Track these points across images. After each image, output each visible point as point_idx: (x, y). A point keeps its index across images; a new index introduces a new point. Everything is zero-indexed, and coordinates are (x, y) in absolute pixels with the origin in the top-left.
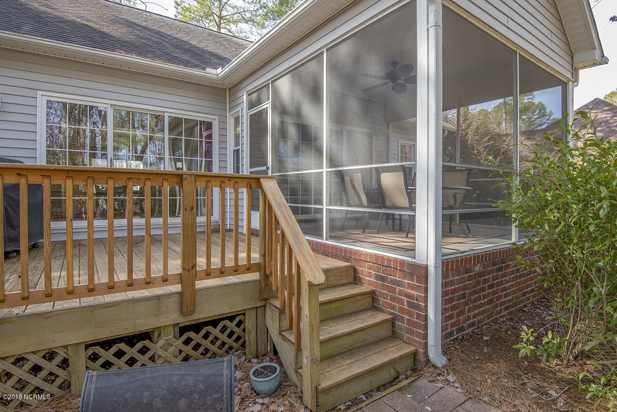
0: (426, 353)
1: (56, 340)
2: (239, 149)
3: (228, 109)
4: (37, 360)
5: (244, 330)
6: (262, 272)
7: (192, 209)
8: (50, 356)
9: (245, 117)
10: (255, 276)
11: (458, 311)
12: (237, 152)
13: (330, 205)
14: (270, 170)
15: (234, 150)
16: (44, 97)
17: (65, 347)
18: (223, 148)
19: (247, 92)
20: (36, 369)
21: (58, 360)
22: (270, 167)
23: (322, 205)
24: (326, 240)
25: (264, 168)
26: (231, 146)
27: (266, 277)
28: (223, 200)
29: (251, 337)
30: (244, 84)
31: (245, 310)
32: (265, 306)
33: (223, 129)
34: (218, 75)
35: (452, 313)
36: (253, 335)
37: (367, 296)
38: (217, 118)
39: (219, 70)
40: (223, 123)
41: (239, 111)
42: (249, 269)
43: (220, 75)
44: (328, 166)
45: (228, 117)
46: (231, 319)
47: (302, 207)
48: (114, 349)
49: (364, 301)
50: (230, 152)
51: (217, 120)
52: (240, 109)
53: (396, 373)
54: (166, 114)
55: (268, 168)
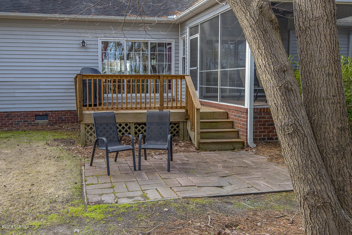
0: (247, 142)
1: (128, 121)
2: (185, 57)
3: (180, 35)
4: (123, 125)
5: (179, 130)
6: (186, 109)
7: (162, 86)
8: (126, 125)
9: (188, 40)
10: (183, 111)
11: (269, 130)
12: (184, 58)
13: (221, 86)
14: (199, 69)
15: (183, 58)
16: (100, 40)
17: (130, 123)
18: (177, 56)
19: (189, 27)
20: (123, 128)
21: (128, 126)
22: (199, 68)
23: (218, 86)
24: (219, 102)
25: (196, 68)
26: (181, 56)
27: (187, 111)
28: (177, 85)
29: (182, 132)
30: (188, 22)
31: (179, 122)
32: (187, 122)
33: (177, 46)
34: (174, 19)
35: (264, 130)
36: (182, 131)
37: (230, 123)
38: (174, 40)
39: (175, 16)
40: (177, 43)
41: (185, 37)
42: (181, 108)
43: (175, 19)
44: (221, 68)
45: (180, 39)
46: (175, 124)
47: (213, 88)
48: (141, 126)
49: (228, 125)
50: (181, 58)
51: (174, 41)
52: (185, 35)
53: (233, 148)
54: (149, 41)
55: (197, 68)
